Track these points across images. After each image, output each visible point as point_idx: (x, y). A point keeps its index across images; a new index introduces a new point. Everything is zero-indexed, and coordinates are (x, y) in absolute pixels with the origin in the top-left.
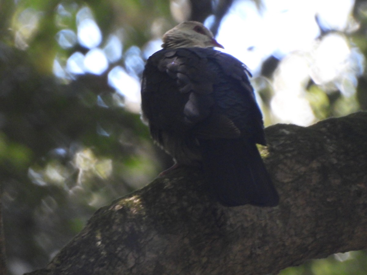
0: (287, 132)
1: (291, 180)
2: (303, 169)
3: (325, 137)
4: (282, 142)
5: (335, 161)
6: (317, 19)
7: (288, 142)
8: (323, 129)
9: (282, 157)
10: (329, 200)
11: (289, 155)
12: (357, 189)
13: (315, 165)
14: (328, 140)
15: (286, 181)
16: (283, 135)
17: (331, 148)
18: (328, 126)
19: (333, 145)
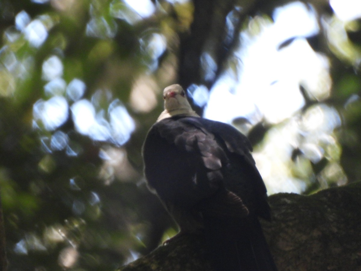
0: (289, 202)
1: (291, 248)
2: (304, 238)
3: (326, 206)
4: (283, 211)
5: (335, 230)
7: (289, 211)
8: (324, 199)
9: (283, 225)
10: (329, 268)
11: (291, 224)
12: (357, 257)
13: (316, 233)
14: (329, 210)
15: (287, 249)
16: (285, 204)
17: (331, 217)
18: (329, 195)
19: (334, 214)
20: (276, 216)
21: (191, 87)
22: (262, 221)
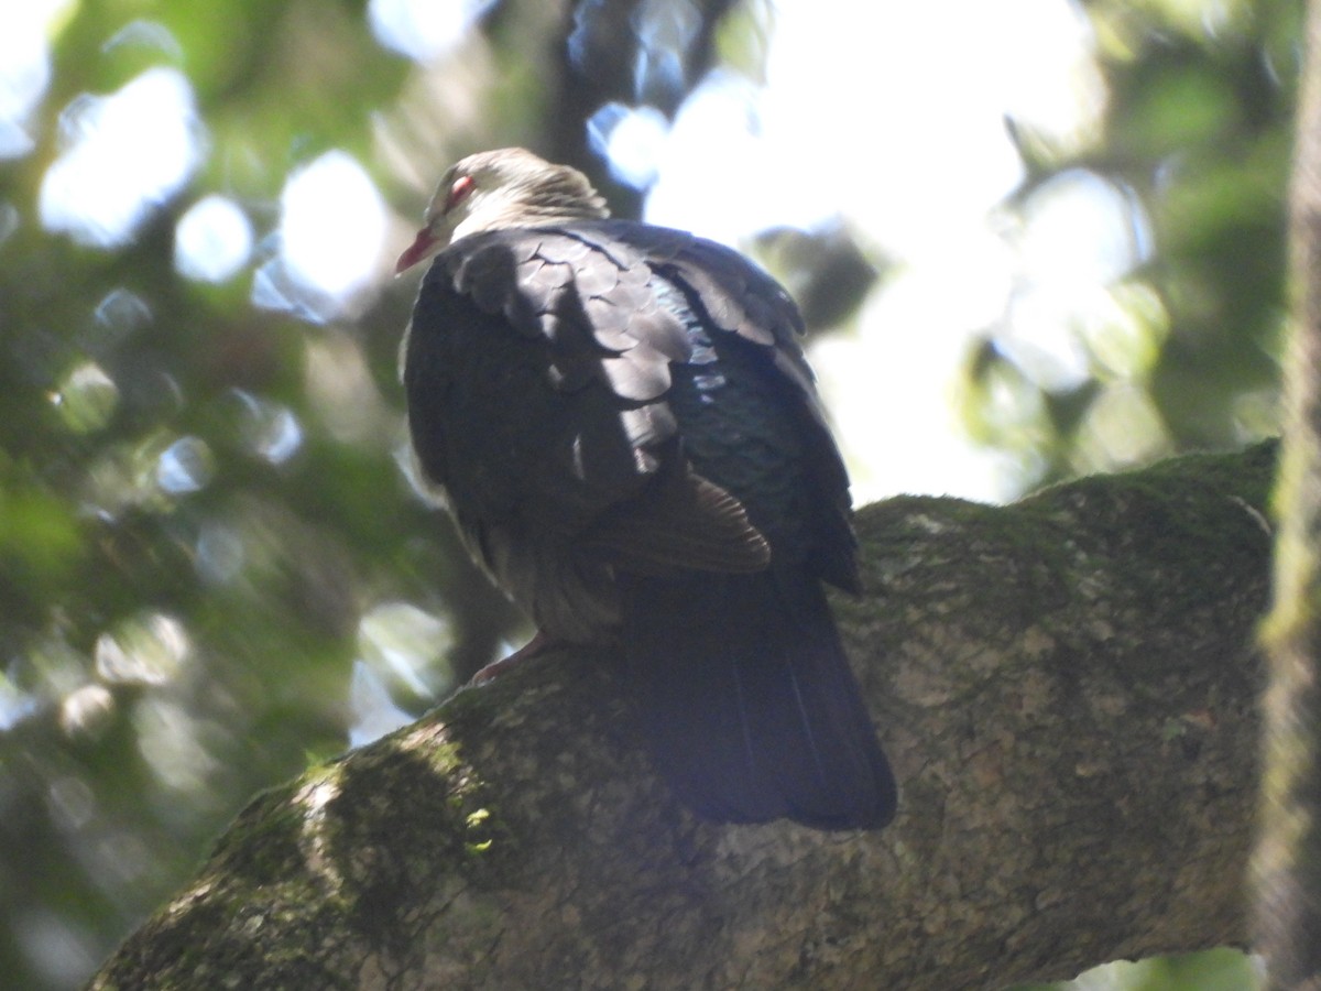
0: (935, 527)
1: (945, 698)
2: (990, 659)
3: (1070, 544)
4: (915, 561)
5: (1105, 632)
6: (1012, 127)
7: (938, 561)
8: (1064, 517)
9: (914, 614)
10: (1081, 771)
11: (942, 608)
12: (1184, 731)
13: (1033, 643)
14: (1082, 556)
15: (929, 700)
16: (919, 535)
17: (1090, 585)
18: (1081, 504)
19: (1098, 573)
20: (887, 578)
21: (601, 115)
22: (835, 598)
